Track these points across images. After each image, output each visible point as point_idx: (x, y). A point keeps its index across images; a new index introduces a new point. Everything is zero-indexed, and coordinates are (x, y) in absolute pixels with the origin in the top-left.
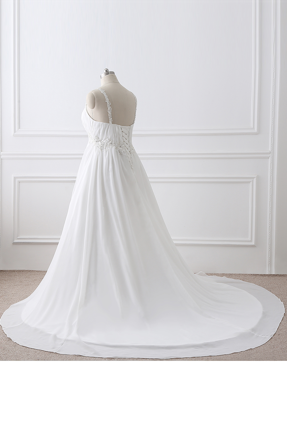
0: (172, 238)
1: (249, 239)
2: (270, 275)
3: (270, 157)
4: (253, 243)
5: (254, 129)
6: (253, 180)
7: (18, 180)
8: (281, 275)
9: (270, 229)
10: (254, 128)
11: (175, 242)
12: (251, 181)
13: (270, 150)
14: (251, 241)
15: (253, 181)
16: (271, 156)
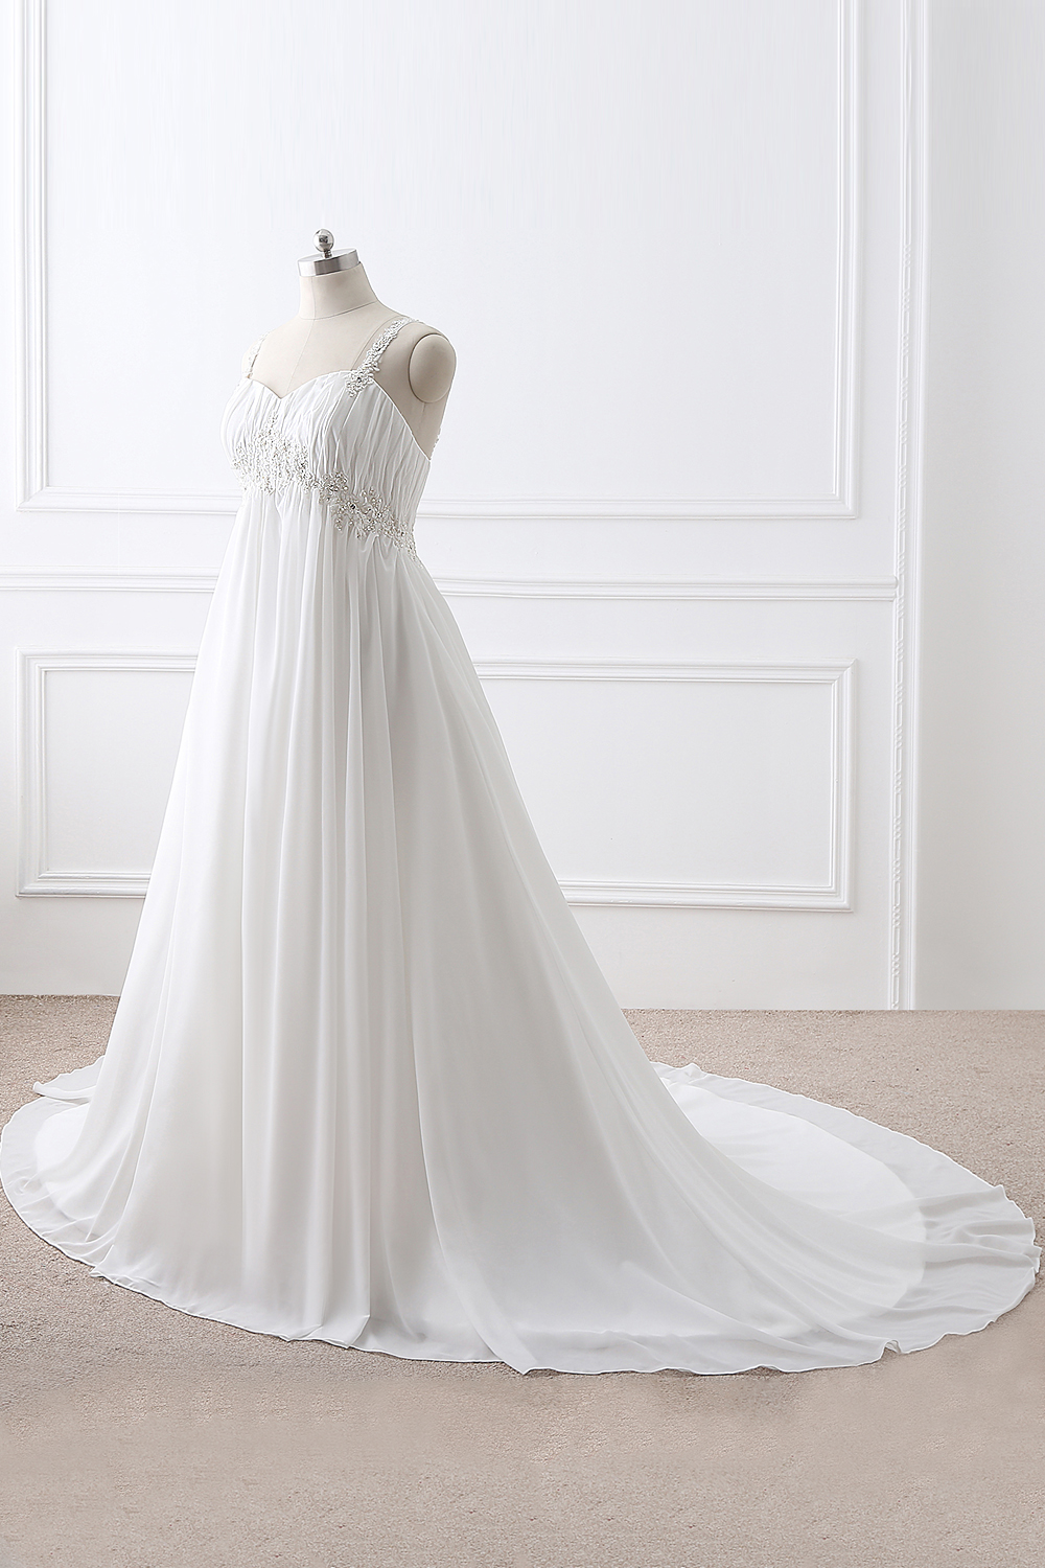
0: (561, 879)
1: (830, 885)
2: (900, 1012)
3: (896, 596)
4: (843, 901)
5: (844, 503)
6: (842, 675)
7: (41, 665)
8: (934, 1013)
9: (899, 852)
10: (842, 499)
11: (568, 895)
12: (834, 677)
13: (895, 573)
14: (836, 893)
15: (840, 680)
16: (900, 594)
